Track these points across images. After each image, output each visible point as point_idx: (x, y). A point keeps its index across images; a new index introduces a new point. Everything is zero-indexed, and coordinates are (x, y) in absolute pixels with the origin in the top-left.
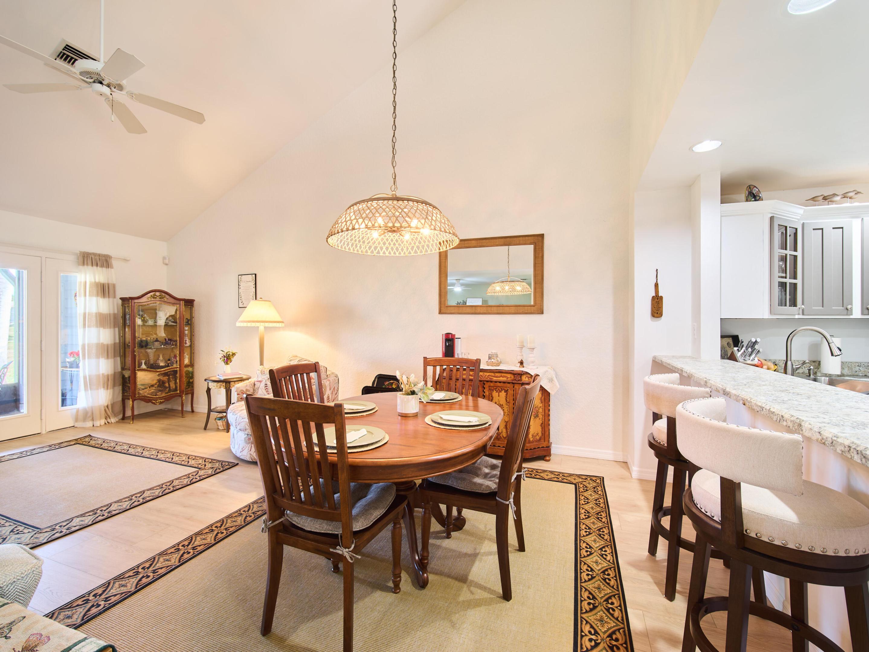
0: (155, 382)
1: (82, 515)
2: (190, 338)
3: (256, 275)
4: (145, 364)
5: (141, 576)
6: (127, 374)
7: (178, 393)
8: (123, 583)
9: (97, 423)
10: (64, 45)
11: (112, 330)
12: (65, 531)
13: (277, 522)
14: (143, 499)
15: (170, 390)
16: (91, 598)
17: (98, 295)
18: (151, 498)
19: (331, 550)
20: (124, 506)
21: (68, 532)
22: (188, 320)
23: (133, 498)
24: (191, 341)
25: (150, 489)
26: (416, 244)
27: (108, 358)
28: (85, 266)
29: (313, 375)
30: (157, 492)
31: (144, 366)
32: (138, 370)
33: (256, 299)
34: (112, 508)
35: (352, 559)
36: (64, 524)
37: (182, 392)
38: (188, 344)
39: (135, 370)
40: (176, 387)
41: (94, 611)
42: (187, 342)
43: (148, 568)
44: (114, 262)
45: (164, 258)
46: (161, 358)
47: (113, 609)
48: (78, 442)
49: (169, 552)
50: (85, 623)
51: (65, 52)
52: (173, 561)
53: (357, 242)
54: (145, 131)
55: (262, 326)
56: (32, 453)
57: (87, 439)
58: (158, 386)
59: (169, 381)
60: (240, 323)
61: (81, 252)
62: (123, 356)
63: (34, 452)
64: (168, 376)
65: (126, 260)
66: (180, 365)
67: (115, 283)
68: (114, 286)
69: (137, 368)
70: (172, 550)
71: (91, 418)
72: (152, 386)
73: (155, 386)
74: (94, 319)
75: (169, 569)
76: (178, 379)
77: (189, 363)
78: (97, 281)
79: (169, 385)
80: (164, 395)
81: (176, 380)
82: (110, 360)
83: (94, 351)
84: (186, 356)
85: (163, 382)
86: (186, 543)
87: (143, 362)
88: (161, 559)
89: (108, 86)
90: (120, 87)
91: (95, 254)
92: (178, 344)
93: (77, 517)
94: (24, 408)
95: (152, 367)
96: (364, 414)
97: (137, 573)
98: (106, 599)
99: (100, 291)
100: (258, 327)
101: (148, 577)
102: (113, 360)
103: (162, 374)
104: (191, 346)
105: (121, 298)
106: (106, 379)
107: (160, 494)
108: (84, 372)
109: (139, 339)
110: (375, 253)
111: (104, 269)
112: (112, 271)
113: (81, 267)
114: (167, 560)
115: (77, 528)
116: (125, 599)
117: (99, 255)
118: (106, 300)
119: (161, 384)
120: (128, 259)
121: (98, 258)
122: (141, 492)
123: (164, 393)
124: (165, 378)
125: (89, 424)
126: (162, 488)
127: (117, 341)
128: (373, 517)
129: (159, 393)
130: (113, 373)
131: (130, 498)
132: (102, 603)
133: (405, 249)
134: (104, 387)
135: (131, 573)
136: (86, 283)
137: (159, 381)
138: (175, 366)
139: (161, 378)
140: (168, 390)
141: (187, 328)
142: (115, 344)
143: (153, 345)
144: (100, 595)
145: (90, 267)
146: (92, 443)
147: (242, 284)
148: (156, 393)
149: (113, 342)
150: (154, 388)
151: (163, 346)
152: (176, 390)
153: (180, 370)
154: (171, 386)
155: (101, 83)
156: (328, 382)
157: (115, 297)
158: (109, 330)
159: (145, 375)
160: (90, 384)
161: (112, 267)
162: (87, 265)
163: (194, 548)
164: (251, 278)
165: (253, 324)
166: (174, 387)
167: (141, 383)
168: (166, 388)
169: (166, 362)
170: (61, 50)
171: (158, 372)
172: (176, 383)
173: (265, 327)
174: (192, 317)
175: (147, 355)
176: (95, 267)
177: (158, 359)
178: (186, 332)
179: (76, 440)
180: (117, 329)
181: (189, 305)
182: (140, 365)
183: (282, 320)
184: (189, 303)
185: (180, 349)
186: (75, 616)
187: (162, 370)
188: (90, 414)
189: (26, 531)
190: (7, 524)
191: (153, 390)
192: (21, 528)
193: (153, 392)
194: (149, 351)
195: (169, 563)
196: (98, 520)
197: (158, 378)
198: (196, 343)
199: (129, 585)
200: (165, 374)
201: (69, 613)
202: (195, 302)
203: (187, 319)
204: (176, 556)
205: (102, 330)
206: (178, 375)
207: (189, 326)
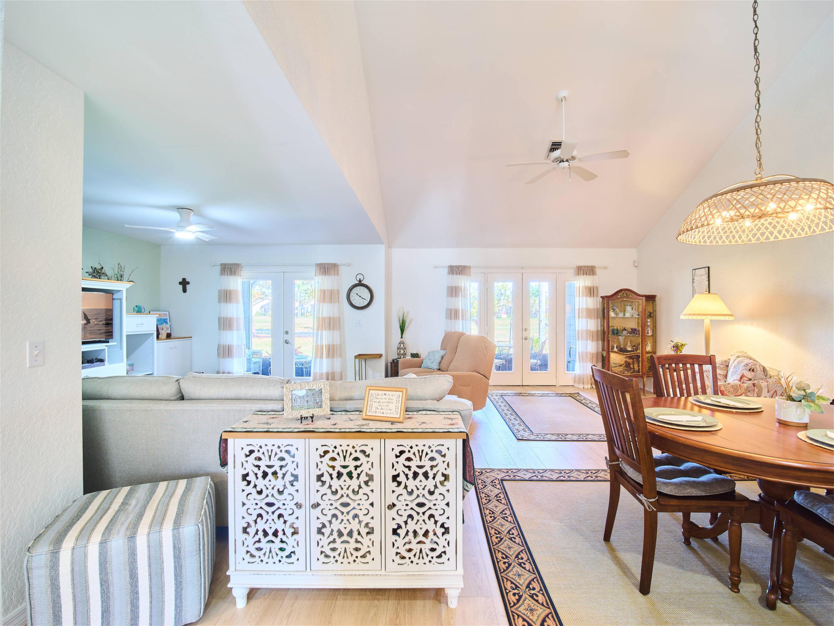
0: (623, 362)
1: (552, 434)
2: (652, 329)
3: (709, 268)
4: (617, 347)
5: (561, 475)
6: (605, 354)
7: (640, 375)
8: (552, 474)
9: (586, 387)
10: (551, 143)
11: (596, 320)
12: (542, 438)
13: (614, 463)
14: (586, 438)
15: (634, 371)
16: (536, 472)
17: (586, 296)
18: (590, 440)
19: (637, 494)
20: (574, 438)
21: (543, 439)
22: (651, 313)
23: (581, 436)
24: (653, 332)
25: (593, 435)
26: (822, 220)
27: (593, 341)
28: (580, 276)
29: (707, 368)
30: (596, 438)
31: (615, 349)
32: (611, 352)
33: (709, 292)
34: (567, 437)
35: (649, 509)
36: (543, 435)
37: (643, 374)
38: (650, 334)
39: (609, 352)
40: (639, 369)
41: (535, 478)
42: (649, 332)
43: (567, 473)
44: (597, 271)
45: (635, 262)
46: (629, 344)
47: (542, 482)
48: (571, 395)
49: (582, 471)
50: (529, 480)
51: (552, 147)
52: (581, 477)
53: (734, 233)
54: (597, 176)
55: (707, 320)
56: (547, 395)
57: (576, 395)
58: (625, 366)
59: (633, 364)
60: (684, 316)
61: (577, 266)
62: (603, 340)
63: (549, 395)
64: (633, 359)
65: (605, 268)
66: (642, 351)
67: (598, 285)
68: (597, 288)
69: (610, 350)
70: (584, 472)
71: (582, 382)
72: (621, 365)
73: (623, 366)
74: (584, 312)
75: (577, 479)
76: (641, 363)
77: (651, 351)
78: (586, 285)
79: (633, 366)
80: (629, 374)
81: (638, 363)
82: (594, 342)
83: (584, 335)
84: (649, 344)
85: (629, 364)
86: (594, 472)
87: (615, 346)
88: (576, 473)
89: (567, 161)
90: (573, 158)
91: (585, 267)
92: (640, 333)
93: (550, 434)
94: (549, 369)
95: (622, 351)
96: (734, 410)
97: (561, 473)
98: (542, 476)
99: (588, 292)
100: (703, 320)
101: (564, 477)
102: (596, 342)
103: (628, 357)
104: (652, 335)
105: (601, 297)
106: (591, 356)
107: (597, 440)
108: (579, 350)
109: (612, 328)
110: (762, 240)
111: (591, 276)
112: (596, 277)
113: (577, 276)
114: (579, 475)
115: (547, 439)
116: (549, 481)
117: (588, 267)
118: (592, 298)
119: (627, 365)
120: (607, 266)
121: (586, 269)
122: (587, 434)
123: (629, 373)
124: (630, 361)
125: (581, 386)
126: (600, 436)
127: (600, 329)
128: (686, 491)
129: (626, 372)
130: (596, 352)
131: (579, 435)
132: (539, 477)
133: (806, 229)
134: (590, 362)
135: (558, 471)
136: (579, 287)
137: (626, 362)
138: (638, 351)
139: (628, 360)
140: (632, 370)
141: (649, 320)
142: (598, 331)
143: (622, 333)
144: (540, 473)
145: (582, 276)
146: (578, 398)
147: (696, 278)
148: (624, 371)
149: (596, 330)
150: (622, 367)
151: (629, 334)
152: (639, 371)
153: (642, 355)
154: (635, 368)
155: (563, 161)
156: (765, 383)
157: (597, 296)
158: (594, 320)
159: (616, 356)
160: (582, 359)
161: (596, 274)
162: (581, 274)
163: (596, 477)
164: (704, 271)
165: (699, 318)
166: (637, 369)
167: (613, 362)
168: (631, 368)
169: (632, 347)
170: (550, 147)
171: (625, 355)
172: (639, 366)
173: (710, 320)
174: (655, 311)
175: (618, 341)
176: (585, 276)
177: (627, 345)
178: (649, 323)
179: (570, 394)
180: (599, 320)
181: (650, 300)
182: (613, 348)
183: (729, 313)
184: (651, 298)
185: (642, 338)
186: (527, 476)
187: (628, 353)
188: (582, 379)
189: (528, 431)
190: (523, 426)
191: (621, 369)
192: (526, 429)
193: (621, 371)
194: (620, 337)
195: (578, 477)
196: (558, 439)
197: (625, 360)
198: (658, 333)
199: (554, 476)
200: (631, 357)
201: (526, 473)
202: (657, 298)
203: (649, 312)
204: (585, 475)
205: (589, 320)
206: (640, 359)
207: (652, 318)
